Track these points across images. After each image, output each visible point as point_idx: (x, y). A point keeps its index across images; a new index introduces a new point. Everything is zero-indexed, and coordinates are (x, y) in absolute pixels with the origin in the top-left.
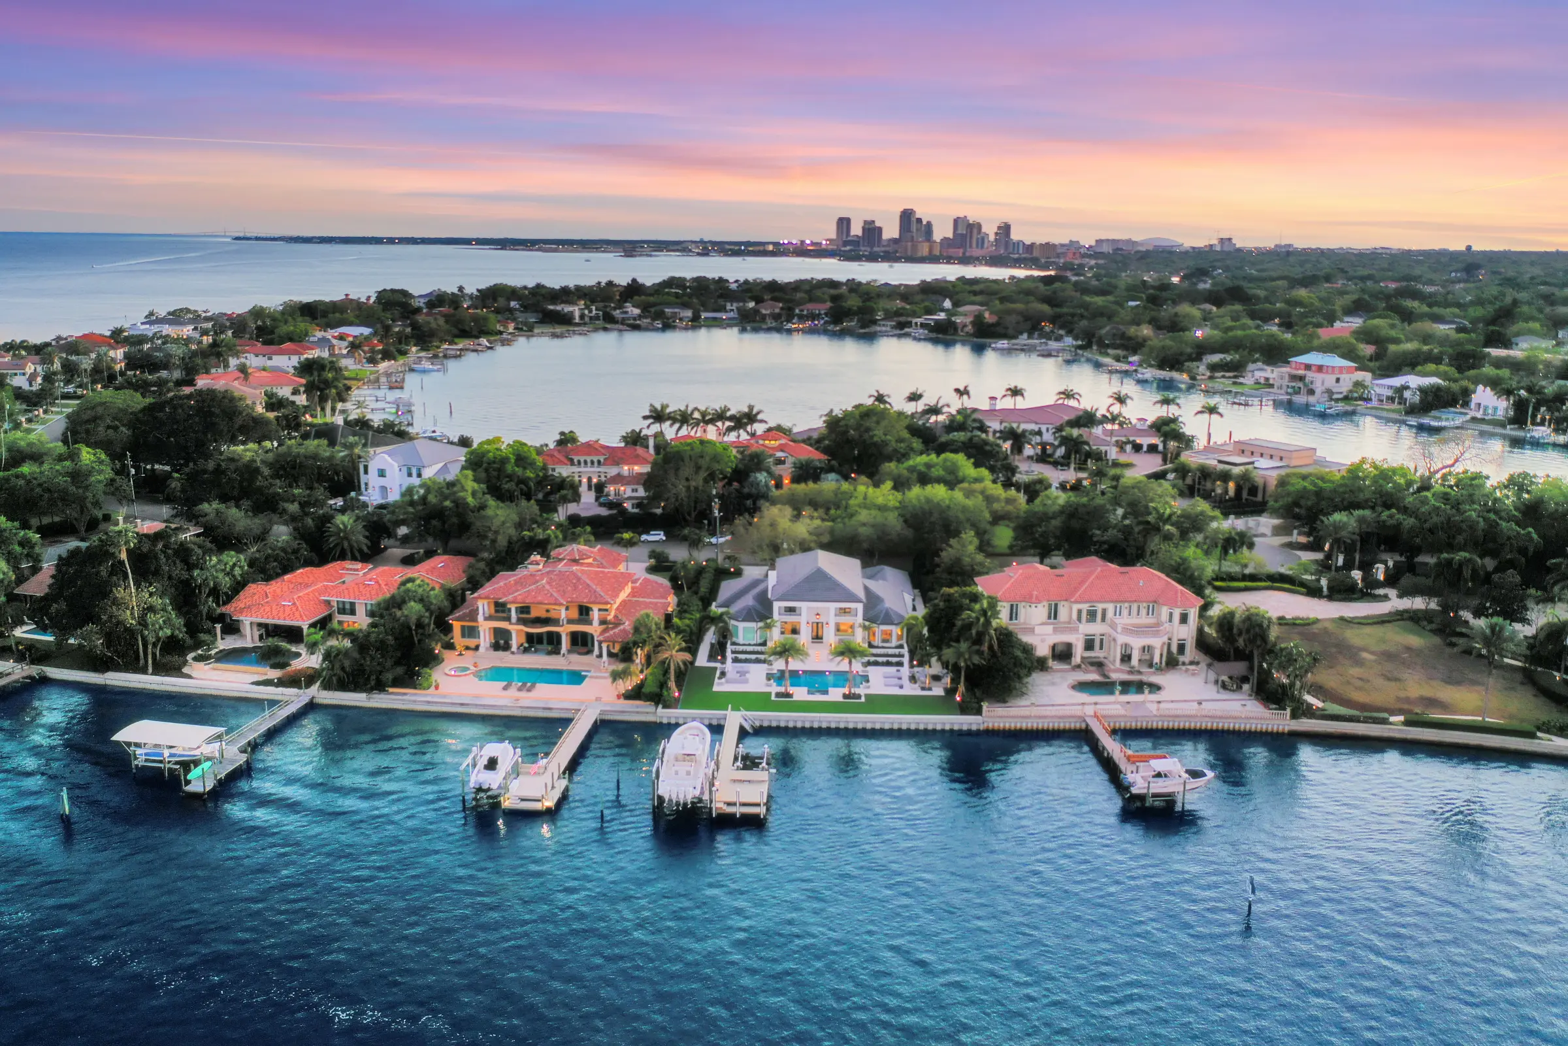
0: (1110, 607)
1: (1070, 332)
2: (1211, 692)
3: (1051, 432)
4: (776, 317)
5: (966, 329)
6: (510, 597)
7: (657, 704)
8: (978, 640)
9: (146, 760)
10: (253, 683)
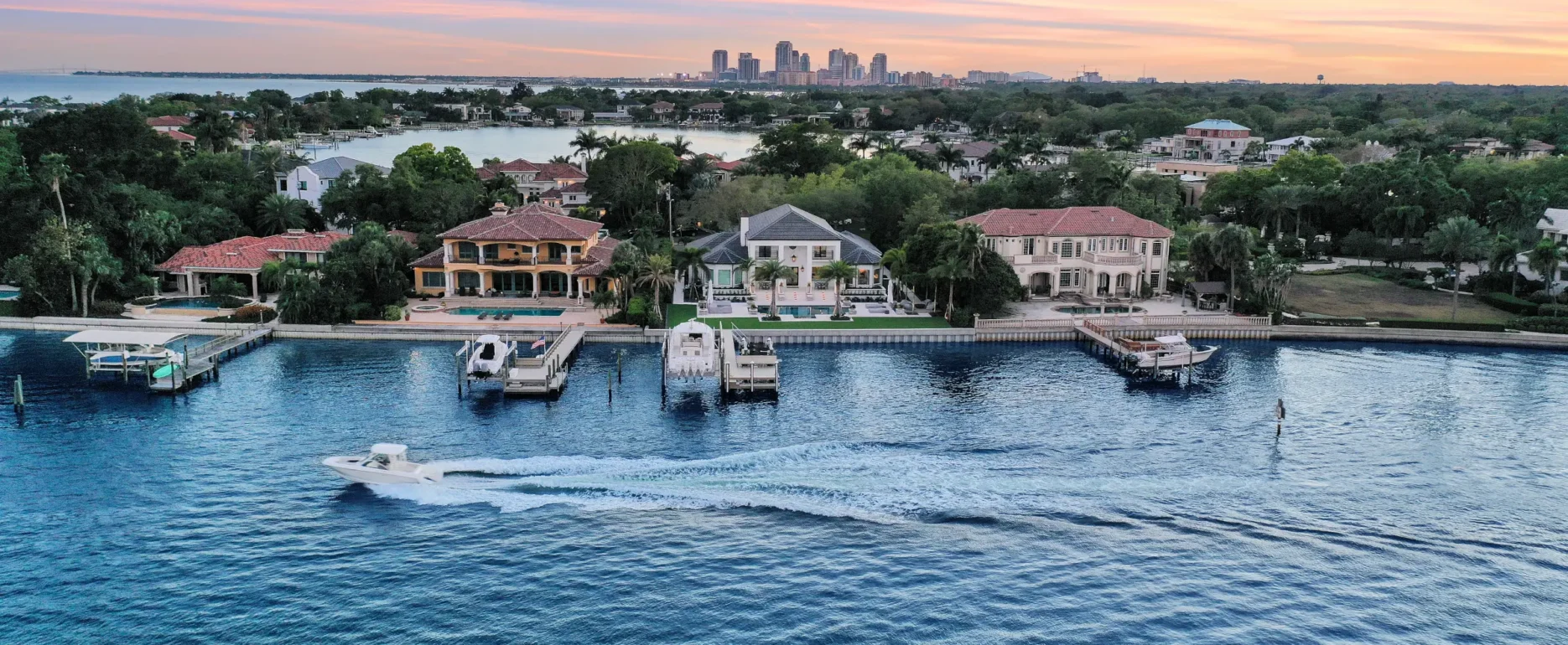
0: (1085, 241)
1: (966, 120)
2: (1192, 311)
3: (976, 163)
4: (670, 116)
5: (862, 124)
6: (479, 236)
7: (643, 326)
8: (965, 255)
9: (102, 366)
10: (203, 321)
